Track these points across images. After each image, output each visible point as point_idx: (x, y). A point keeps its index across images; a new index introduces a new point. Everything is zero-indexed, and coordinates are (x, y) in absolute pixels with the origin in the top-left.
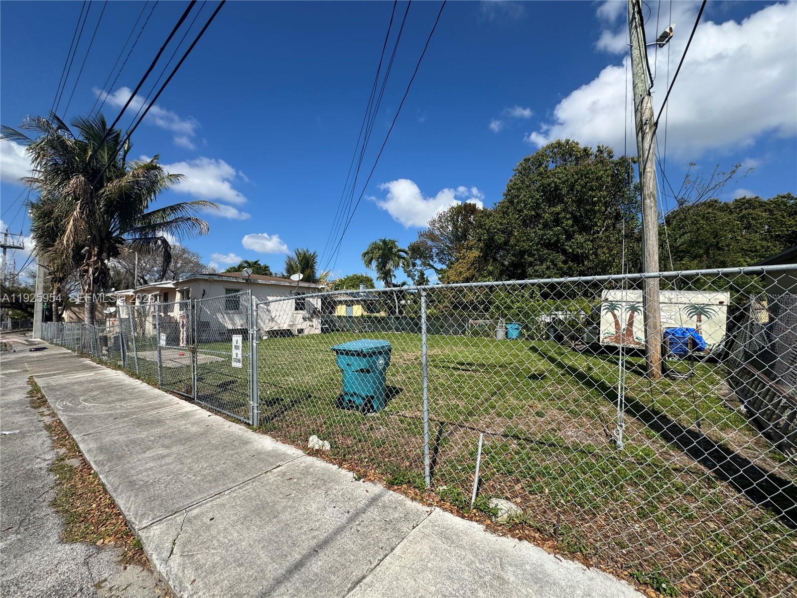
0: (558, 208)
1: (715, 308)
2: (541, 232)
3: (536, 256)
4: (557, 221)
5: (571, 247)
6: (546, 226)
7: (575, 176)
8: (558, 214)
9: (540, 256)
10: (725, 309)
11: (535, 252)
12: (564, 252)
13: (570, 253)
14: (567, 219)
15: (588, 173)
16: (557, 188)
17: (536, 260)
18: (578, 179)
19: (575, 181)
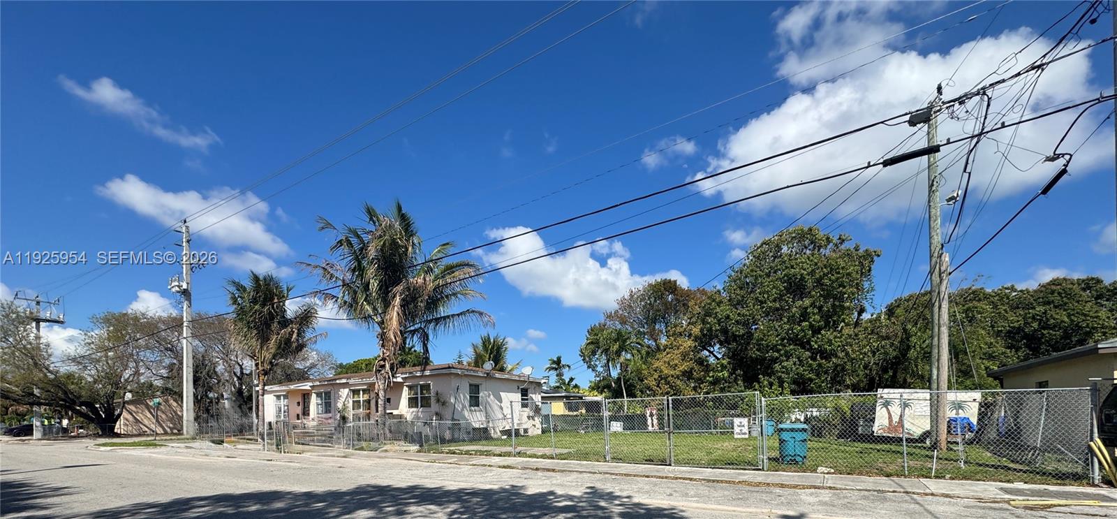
0: (807, 302)
1: (969, 404)
2: (787, 327)
3: (782, 352)
4: (805, 315)
5: (816, 342)
6: (791, 320)
7: (824, 270)
8: (806, 308)
9: (786, 352)
10: (977, 405)
11: (780, 347)
12: (810, 349)
13: (815, 349)
14: (814, 314)
15: (838, 268)
16: (802, 278)
17: (782, 356)
18: (828, 273)
19: (824, 274)
